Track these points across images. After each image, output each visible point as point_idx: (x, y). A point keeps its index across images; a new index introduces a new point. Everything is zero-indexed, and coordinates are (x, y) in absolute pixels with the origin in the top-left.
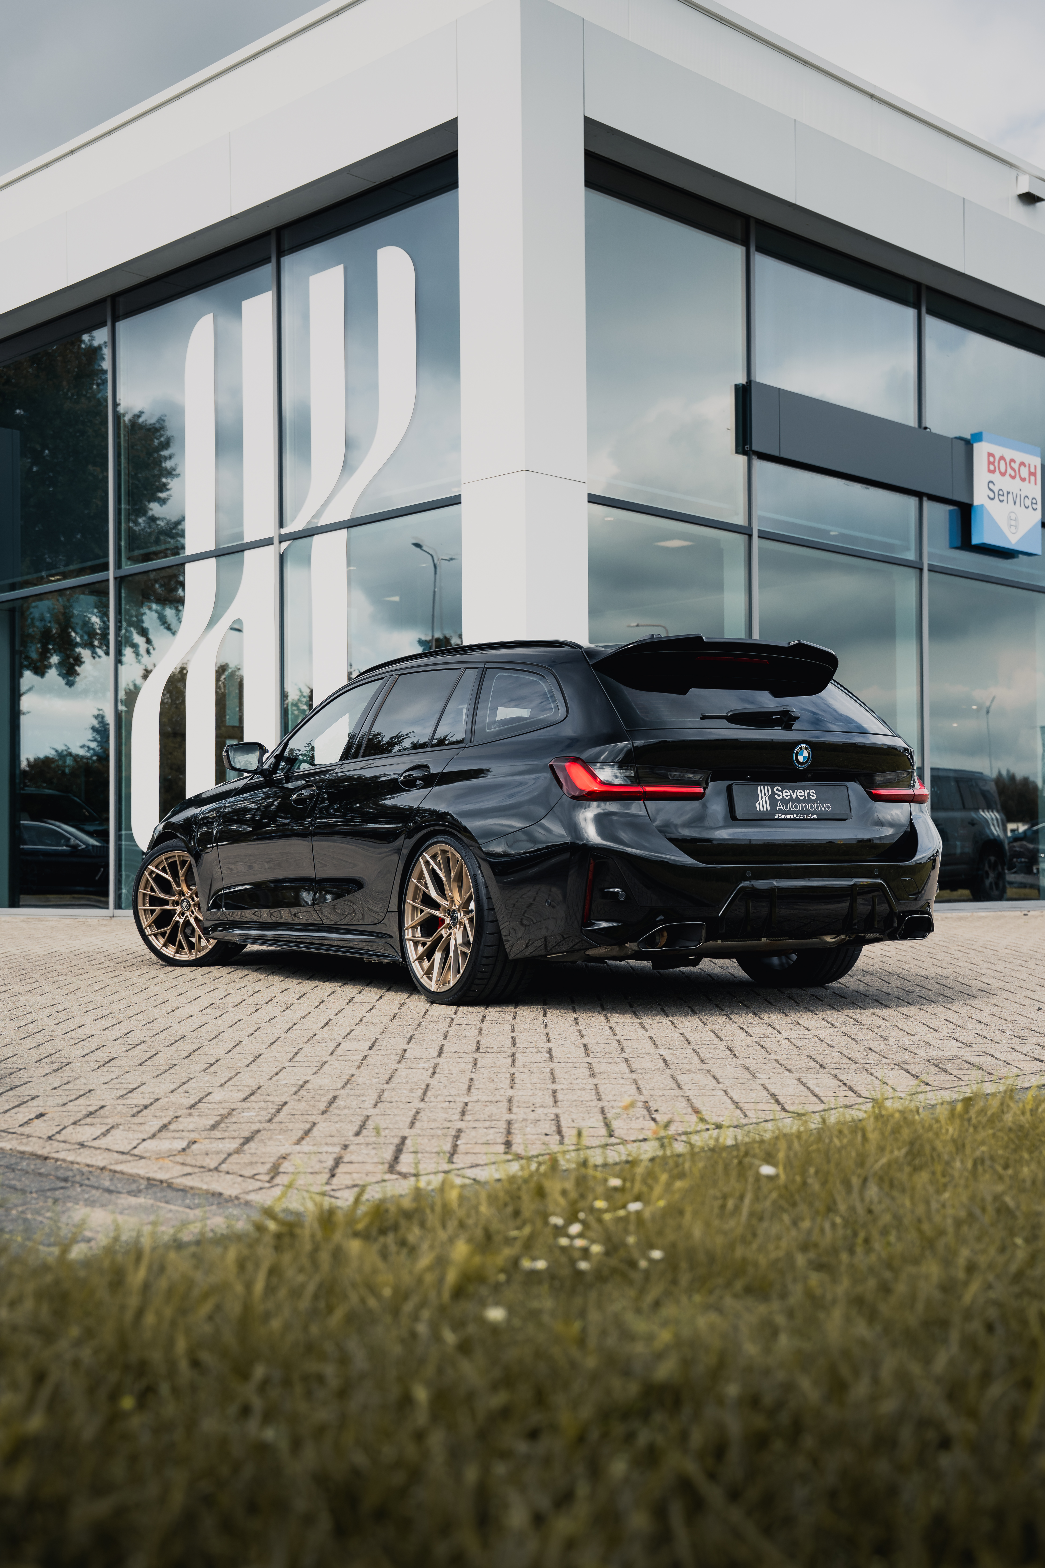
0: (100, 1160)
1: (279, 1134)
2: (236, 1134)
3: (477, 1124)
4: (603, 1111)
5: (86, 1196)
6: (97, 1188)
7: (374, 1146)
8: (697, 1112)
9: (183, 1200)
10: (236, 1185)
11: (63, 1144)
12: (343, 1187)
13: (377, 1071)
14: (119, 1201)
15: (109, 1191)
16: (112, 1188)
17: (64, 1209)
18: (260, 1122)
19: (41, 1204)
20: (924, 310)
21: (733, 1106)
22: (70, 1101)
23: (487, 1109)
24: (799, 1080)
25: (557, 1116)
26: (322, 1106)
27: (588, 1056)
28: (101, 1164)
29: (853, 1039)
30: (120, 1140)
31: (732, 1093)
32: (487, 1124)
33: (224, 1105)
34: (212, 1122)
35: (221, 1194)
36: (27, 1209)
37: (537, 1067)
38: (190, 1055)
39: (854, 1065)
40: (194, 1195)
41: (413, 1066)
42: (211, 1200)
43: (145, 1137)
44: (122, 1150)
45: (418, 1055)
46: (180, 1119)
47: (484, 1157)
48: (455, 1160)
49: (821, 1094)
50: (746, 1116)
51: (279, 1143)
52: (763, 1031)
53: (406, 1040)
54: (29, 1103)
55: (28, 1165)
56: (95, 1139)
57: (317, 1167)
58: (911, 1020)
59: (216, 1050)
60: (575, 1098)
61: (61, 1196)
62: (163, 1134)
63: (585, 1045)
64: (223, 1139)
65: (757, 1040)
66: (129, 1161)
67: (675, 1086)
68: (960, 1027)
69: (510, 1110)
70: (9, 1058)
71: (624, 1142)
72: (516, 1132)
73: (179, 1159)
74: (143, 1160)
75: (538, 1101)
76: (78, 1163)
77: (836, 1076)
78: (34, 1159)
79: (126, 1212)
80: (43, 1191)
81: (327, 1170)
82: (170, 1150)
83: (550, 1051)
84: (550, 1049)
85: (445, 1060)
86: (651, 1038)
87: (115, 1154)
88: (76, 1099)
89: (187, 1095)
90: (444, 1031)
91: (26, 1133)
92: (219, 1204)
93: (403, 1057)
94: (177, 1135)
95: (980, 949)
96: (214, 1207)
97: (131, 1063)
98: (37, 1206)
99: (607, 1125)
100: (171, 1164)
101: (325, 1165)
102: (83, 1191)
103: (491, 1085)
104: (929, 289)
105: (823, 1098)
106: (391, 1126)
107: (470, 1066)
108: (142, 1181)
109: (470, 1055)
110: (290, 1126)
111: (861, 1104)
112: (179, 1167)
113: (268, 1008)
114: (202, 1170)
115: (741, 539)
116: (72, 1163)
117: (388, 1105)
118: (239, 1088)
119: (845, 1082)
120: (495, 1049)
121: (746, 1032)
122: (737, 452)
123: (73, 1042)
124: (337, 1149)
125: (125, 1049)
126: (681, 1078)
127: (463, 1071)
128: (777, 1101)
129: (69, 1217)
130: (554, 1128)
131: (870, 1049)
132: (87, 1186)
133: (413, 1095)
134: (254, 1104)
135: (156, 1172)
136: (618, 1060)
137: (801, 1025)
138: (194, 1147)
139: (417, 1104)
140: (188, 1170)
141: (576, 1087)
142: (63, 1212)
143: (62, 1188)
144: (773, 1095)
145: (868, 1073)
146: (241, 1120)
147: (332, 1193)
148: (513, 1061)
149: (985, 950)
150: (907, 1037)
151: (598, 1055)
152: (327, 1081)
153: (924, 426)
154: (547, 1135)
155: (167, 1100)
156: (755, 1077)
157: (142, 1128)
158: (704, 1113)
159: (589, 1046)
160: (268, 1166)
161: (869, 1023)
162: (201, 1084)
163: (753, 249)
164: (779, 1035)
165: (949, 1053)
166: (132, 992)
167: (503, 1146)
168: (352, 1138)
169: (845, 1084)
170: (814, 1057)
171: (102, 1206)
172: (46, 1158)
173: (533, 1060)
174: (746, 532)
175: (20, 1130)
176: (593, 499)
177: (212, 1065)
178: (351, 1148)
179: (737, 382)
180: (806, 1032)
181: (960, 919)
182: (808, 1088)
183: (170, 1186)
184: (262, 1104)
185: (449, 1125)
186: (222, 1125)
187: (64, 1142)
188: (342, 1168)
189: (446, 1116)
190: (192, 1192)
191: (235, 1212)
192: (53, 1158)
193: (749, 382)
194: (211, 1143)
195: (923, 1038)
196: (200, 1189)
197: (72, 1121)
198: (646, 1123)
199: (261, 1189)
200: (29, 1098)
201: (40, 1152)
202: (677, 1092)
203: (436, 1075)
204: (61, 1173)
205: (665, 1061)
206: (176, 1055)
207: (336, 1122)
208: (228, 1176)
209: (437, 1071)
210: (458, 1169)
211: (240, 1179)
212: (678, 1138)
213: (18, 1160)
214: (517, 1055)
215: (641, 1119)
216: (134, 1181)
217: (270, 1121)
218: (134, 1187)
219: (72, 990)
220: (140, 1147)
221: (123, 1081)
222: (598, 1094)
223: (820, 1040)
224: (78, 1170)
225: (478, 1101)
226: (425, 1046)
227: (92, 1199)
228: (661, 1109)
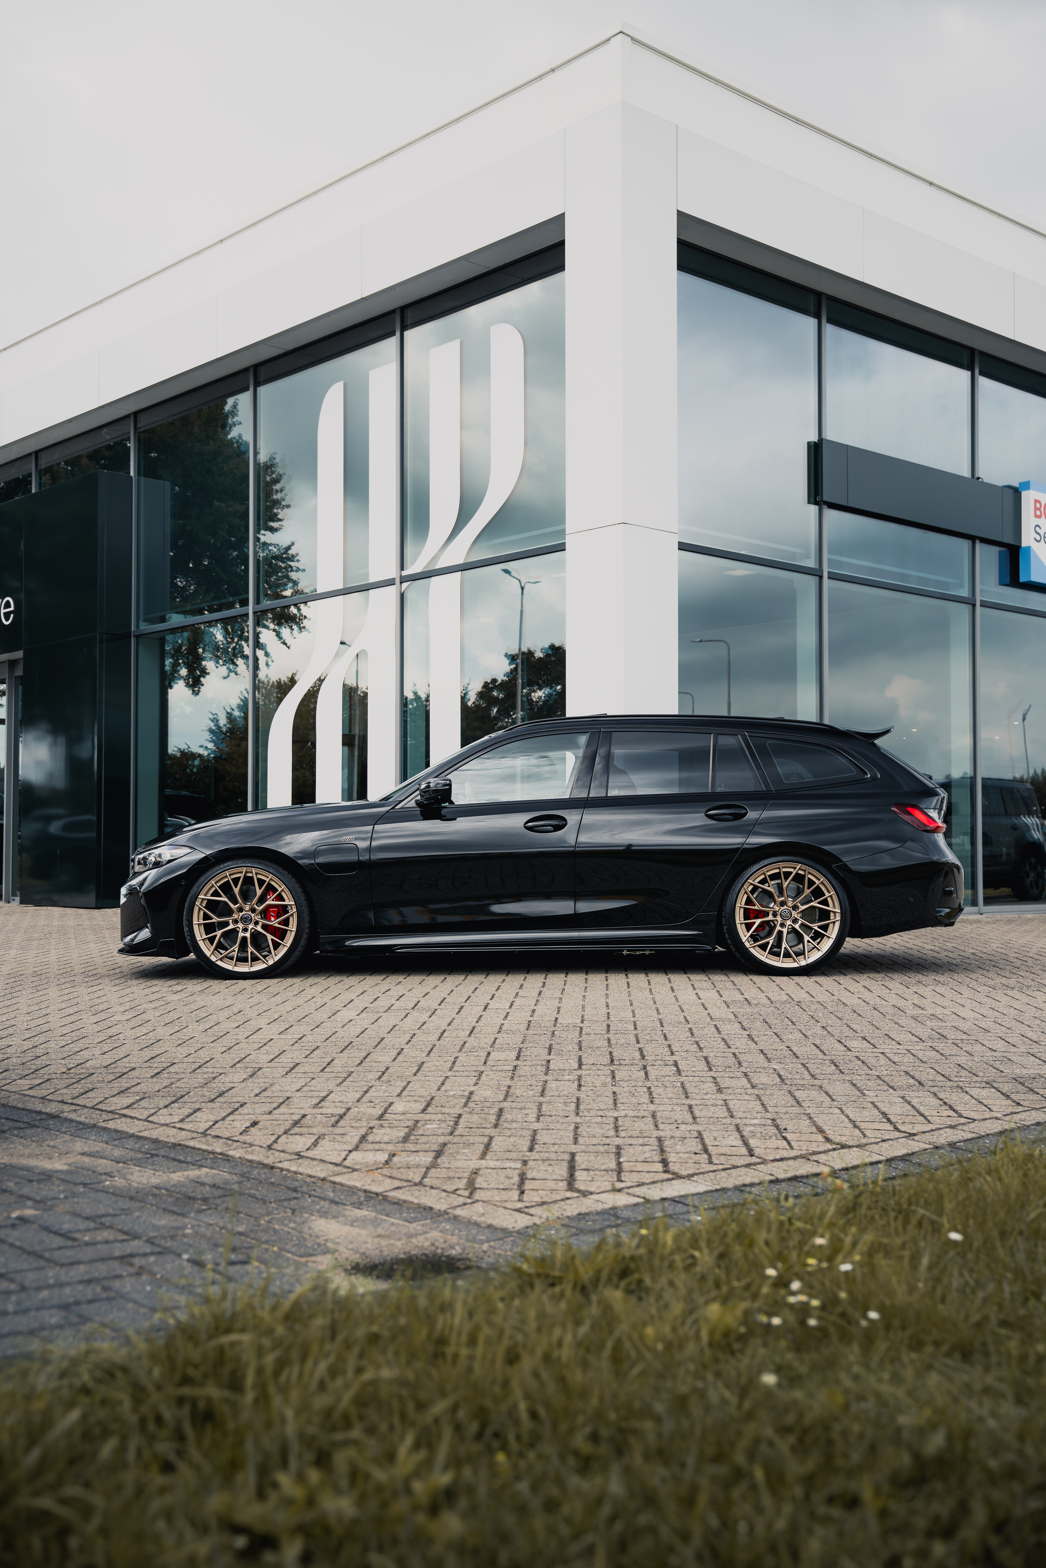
0: (319, 1171)
1: (464, 1148)
2: (426, 1147)
3: (631, 1141)
4: (738, 1129)
5: (318, 1207)
6: (324, 1199)
7: (549, 1162)
8: (821, 1131)
9: (401, 1214)
10: (442, 1200)
11: (283, 1154)
12: (534, 1204)
13: (529, 1082)
14: (348, 1213)
15: (333, 1202)
16: (337, 1199)
17: (303, 1219)
18: (443, 1134)
19: (282, 1214)
20: (977, 372)
21: (850, 1126)
22: (275, 1109)
23: (636, 1125)
24: (903, 1098)
25: (699, 1133)
26: (493, 1119)
27: (711, 1070)
28: (322, 1175)
29: (941, 1054)
30: (330, 1150)
31: (848, 1112)
32: (641, 1141)
33: (408, 1116)
34: (402, 1134)
35: (431, 1208)
36: (272, 1219)
37: (669, 1081)
38: (362, 1062)
39: (949, 1083)
40: (408, 1208)
41: (560, 1078)
42: (424, 1214)
43: (350, 1149)
44: (334, 1161)
45: (561, 1066)
46: (374, 1130)
47: (647, 1175)
48: (623, 1179)
49: (926, 1114)
50: (865, 1136)
51: (466, 1158)
52: (860, 1046)
53: (546, 1051)
54: (240, 1110)
55: (259, 1173)
56: (308, 1149)
57: (507, 1183)
58: (989, 1034)
59: (384, 1057)
60: (710, 1114)
61: (296, 1207)
62: (364, 1146)
63: (706, 1058)
64: (417, 1151)
65: (856, 1054)
66: (344, 1173)
67: (794, 1103)
68: (1035, 1042)
69: (656, 1126)
70: (207, 1062)
71: (764, 1162)
72: (668, 1150)
73: (386, 1171)
74: (356, 1173)
75: (679, 1117)
76: (301, 1174)
77: (935, 1095)
78: (262, 1168)
79: (356, 1224)
80: (280, 1201)
81: (516, 1187)
82: (375, 1163)
83: (676, 1064)
84: (676, 1062)
85: (586, 1072)
86: (762, 1051)
87: (331, 1166)
88: (279, 1106)
89: (372, 1104)
90: (576, 1040)
91: (248, 1141)
92: (432, 1218)
93: (548, 1068)
94: (377, 1147)
95: (1036, 957)
96: (428, 1221)
97: (313, 1070)
98: (280, 1216)
99: (746, 1144)
100: (381, 1178)
101: (513, 1181)
102: (313, 1201)
103: (633, 1099)
104: (982, 353)
105: (929, 1118)
106: (558, 1141)
107: (609, 1079)
108: (360, 1193)
109: (607, 1068)
110: (471, 1139)
111: (963, 1124)
112: (389, 1181)
113: (415, 1013)
114: (409, 1184)
115: (812, 581)
116: (296, 1173)
117: (549, 1119)
118: (415, 1098)
119: (946, 1101)
120: (627, 1062)
121: (845, 1046)
122: (809, 502)
123: (256, 1046)
124: (518, 1165)
125: (304, 1055)
126: (798, 1094)
127: (604, 1085)
128: (889, 1120)
129: (310, 1228)
130: (700, 1147)
131: (959, 1065)
132: (315, 1196)
133: (568, 1108)
134: (434, 1117)
135: (370, 1184)
136: (739, 1074)
137: (893, 1039)
138: (395, 1159)
139: (574, 1119)
140: (397, 1183)
141: (708, 1103)
142: (303, 1223)
143: (295, 1198)
144: (884, 1114)
145: (963, 1091)
146: (427, 1133)
147: (526, 1210)
148: (646, 1074)
149: (1040, 958)
150: (990, 1053)
151: (720, 1069)
152: (487, 1092)
153: (976, 476)
154: (696, 1153)
155: (356, 1109)
156: (864, 1095)
157: (346, 1139)
158: (828, 1132)
159: (710, 1059)
160: (465, 1181)
161: (953, 1037)
162: (381, 1094)
163: (824, 320)
164: (875, 1050)
165: (1032, 1071)
166: (291, 994)
167: (661, 1165)
168: (528, 1154)
169: (945, 1103)
170: (911, 1073)
171: (334, 1217)
172: (272, 1168)
173: (663, 1073)
174: (817, 573)
175: (242, 1138)
176: (683, 547)
177: (384, 1073)
178: (530, 1163)
179: (810, 440)
180: (899, 1047)
181: (1010, 921)
182: (913, 1107)
183: (385, 1198)
184: (440, 1116)
185: (607, 1141)
186: (412, 1137)
187: (283, 1151)
188: (528, 1185)
189: (603, 1131)
190: (406, 1205)
191: (448, 1227)
192: (278, 1168)
193: (821, 440)
194: (408, 1156)
195: (1005, 1054)
196: (413, 1203)
197: (282, 1130)
198: (779, 1142)
199: (465, 1204)
200: (238, 1105)
201: (266, 1162)
202: (797, 1109)
203: (583, 1088)
204: (289, 1183)
205: (780, 1076)
206: (350, 1062)
207: (509, 1136)
208: (433, 1191)
209: (583, 1083)
210: (628, 1188)
211: (444, 1194)
212: (811, 1158)
213: (249, 1168)
214: (648, 1068)
215: (774, 1138)
216: (354, 1193)
217: (451, 1133)
218: (355, 1198)
219: (238, 990)
220: (349, 1158)
221: (312, 1089)
222: (729, 1110)
223: (913, 1054)
224: (303, 1180)
225: (626, 1116)
226: (565, 1057)
227: (323, 1210)
228: (789, 1128)
